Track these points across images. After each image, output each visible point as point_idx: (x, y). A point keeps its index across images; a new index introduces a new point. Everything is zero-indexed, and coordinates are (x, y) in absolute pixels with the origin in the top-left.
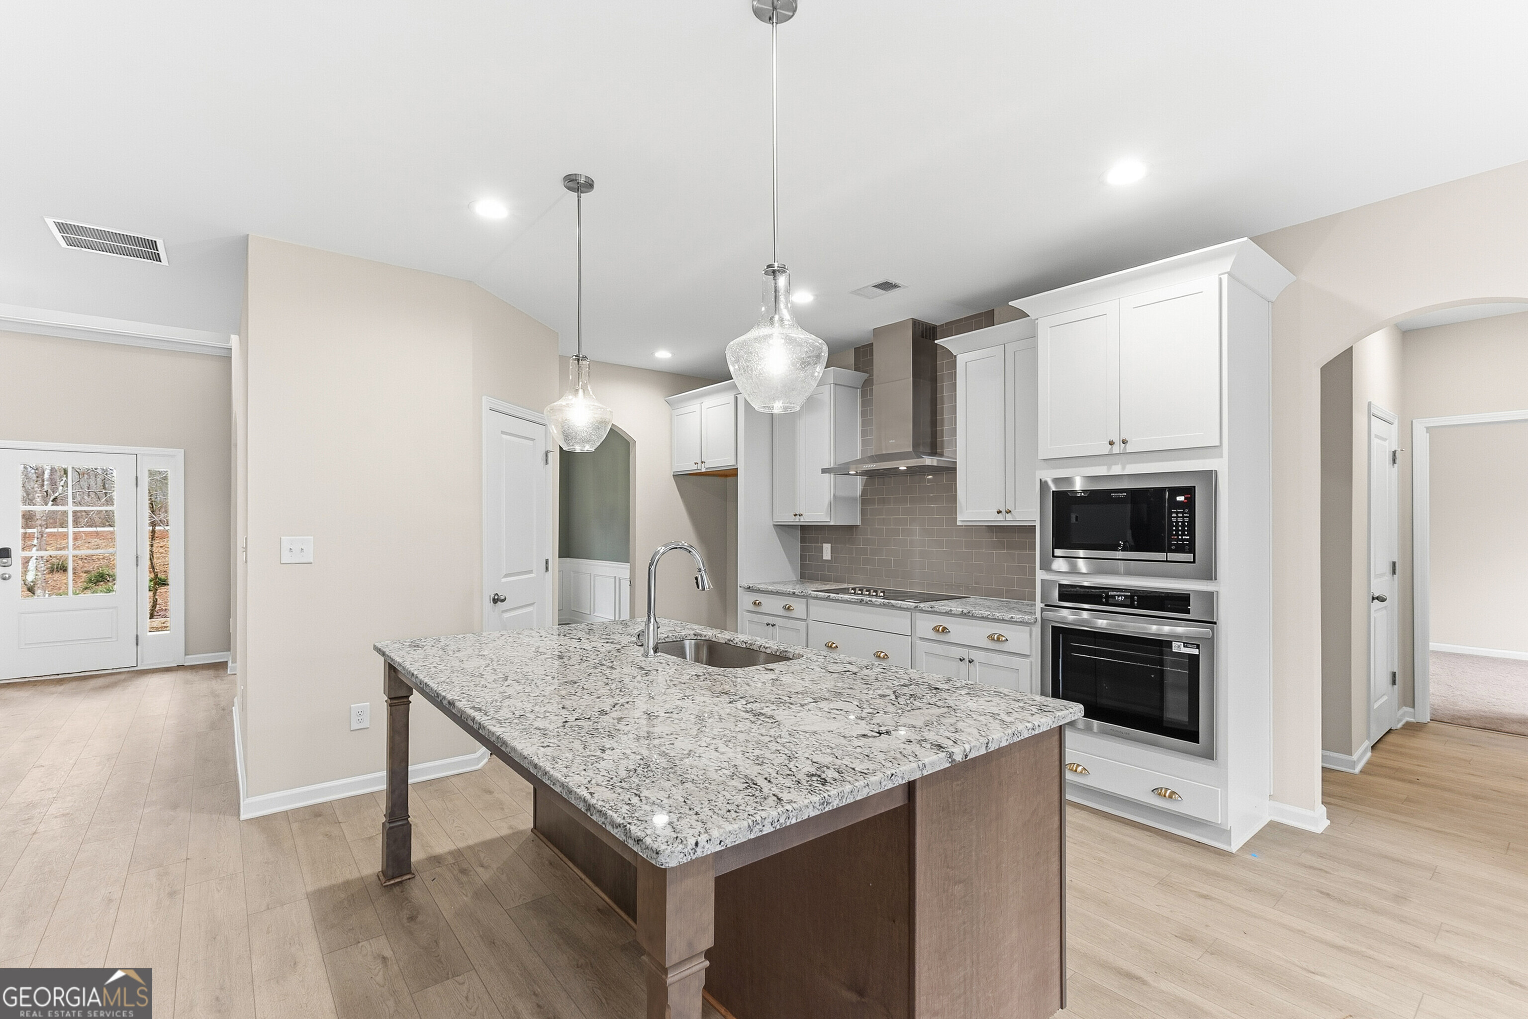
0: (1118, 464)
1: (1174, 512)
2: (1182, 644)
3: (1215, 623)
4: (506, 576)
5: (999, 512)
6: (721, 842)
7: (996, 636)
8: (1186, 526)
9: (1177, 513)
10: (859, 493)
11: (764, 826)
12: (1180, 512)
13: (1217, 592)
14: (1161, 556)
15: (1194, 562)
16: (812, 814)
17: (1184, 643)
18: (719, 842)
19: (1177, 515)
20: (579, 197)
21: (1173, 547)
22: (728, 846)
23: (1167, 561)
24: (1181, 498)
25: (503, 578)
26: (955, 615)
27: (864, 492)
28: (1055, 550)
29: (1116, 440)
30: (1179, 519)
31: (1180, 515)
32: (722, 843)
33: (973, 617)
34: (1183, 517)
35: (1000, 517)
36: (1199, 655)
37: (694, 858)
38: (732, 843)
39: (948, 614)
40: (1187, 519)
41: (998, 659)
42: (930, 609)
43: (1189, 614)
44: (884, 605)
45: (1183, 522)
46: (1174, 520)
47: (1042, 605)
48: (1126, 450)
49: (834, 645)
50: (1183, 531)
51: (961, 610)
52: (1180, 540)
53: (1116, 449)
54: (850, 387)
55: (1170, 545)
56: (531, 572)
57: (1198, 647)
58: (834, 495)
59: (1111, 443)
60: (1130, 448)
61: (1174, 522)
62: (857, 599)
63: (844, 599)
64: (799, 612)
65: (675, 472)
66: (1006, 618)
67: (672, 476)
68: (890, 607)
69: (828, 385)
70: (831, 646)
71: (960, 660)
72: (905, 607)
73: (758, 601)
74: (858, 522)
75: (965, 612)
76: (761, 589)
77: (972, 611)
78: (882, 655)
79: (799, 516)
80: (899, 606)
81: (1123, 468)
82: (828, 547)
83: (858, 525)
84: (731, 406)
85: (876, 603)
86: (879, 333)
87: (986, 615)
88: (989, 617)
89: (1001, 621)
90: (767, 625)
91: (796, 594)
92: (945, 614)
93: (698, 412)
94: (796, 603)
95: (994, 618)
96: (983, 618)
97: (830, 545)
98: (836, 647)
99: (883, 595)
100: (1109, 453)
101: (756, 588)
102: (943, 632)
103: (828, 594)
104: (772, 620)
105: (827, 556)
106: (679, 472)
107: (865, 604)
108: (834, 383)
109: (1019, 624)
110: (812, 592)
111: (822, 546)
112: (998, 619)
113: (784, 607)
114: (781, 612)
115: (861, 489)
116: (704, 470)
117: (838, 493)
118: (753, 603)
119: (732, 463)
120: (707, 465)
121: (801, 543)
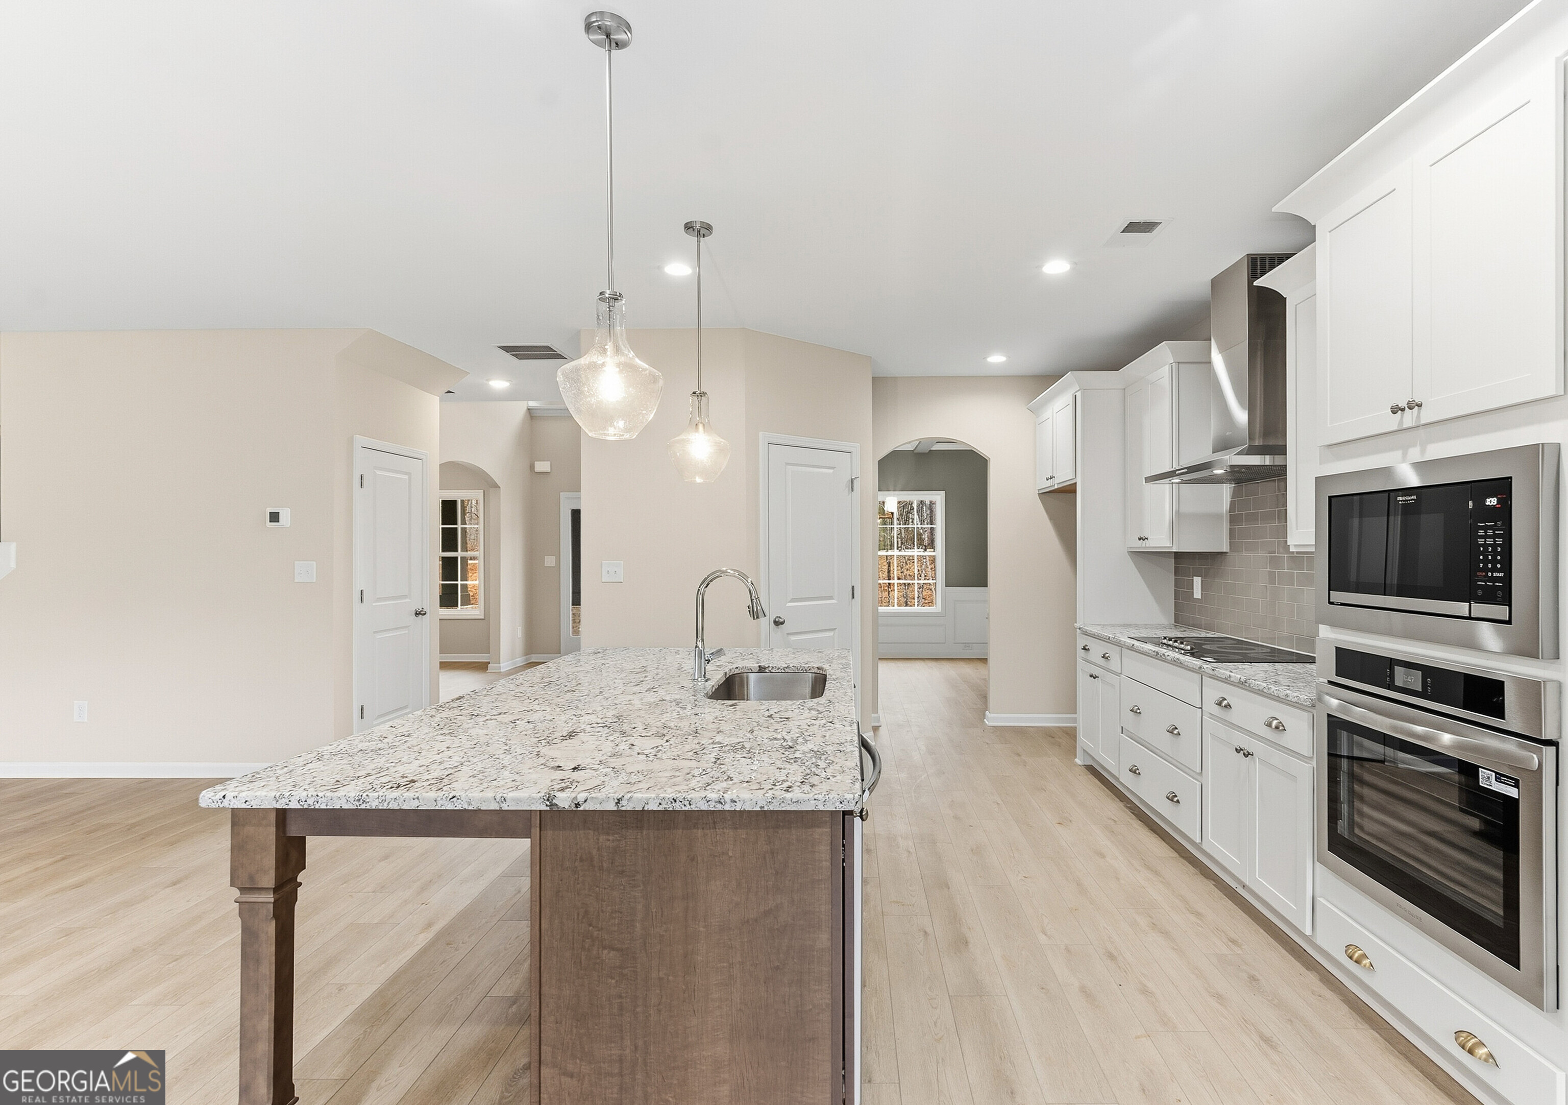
1: (1483, 526)
2: (1494, 774)
4: (793, 600)
6: (246, 801)
7: (1277, 722)
8: (1499, 553)
9: (1486, 527)
10: (1226, 507)
11: (290, 801)
12: (1490, 527)
13: (1546, 680)
14: (1462, 608)
15: (1510, 621)
16: (345, 807)
17: (1497, 773)
18: (245, 801)
19: (1486, 531)
20: (699, 242)
21: (1480, 592)
22: (253, 807)
23: (1470, 618)
24: (1493, 500)
25: (789, 602)
26: (1232, 684)
28: (1331, 592)
30: (1488, 541)
31: (1490, 532)
32: (247, 803)
33: (1251, 689)
34: (1496, 535)
36: (1518, 799)
37: (221, 806)
38: (257, 805)
40: (1500, 539)
41: (1277, 757)
42: (1211, 672)
43: (1504, 719)
45: (1495, 545)
46: (1481, 541)
48: (1420, 421)
49: (1138, 711)
50: (1494, 561)
51: (1239, 676)
52: (1490, 579)
55: (1475, 587)
56: (831, 598)
57: (1517, 783)
58: (1178, 512)
61: (1482, 544)
62: (1154, 651)
63: (1144, 650)
64: (1115, 664)
65: (1039, 490)
66: (1281, 695)
67: (1038, 495)
68: (1180, 665)
69: (1168, 365)
70: (1136, 711)
71: (1236, 749)
72: (1191, 666)
73: (1087, 646)
74: (1225, 548)
75: (1243, 679)
76: (1088, 632)
77: (1249, 679)
78: (1176, 732)
79: (1144, 540)
80: (1186, 665)
81: (1423, 451)
82: (1197, 581)
83: (1225, 551)
84: (1070, 409)
85: (1169, 658)
86: (1216, 283)
87: (1262, 688)
88: (1265, 691)
89: (1277, 699)
90: (1091, 676)
91: (1110, 639)
92: (1226, 681)
93: (1051, 418)
94: (1113, 652)
95: (1270, 694)
96: (1260, 692)
97: (1200, 578)
98: (1140, 713)
99: (1189, 649)
100: (1400, 428)
101: (1084, 630)
102: (1225, 706)
103: (1133, 643)
104: (1096, 671)
105: (1197, 594)
106: (1040, 489)
107: (1161, 658)
108: (1175, 362)
109: (1296, 705)
110: (1125, 639)
111: (1193, 580)
112: (1274, 695)
113: (1104, 655)
114: (1102, 662)
115: (1229, 500)
116: (1056, 487)
117: (1185, 509)
118: (1084, 649)
119: (1071, 476)
120: (1057, 480)
121: (1175, 576)
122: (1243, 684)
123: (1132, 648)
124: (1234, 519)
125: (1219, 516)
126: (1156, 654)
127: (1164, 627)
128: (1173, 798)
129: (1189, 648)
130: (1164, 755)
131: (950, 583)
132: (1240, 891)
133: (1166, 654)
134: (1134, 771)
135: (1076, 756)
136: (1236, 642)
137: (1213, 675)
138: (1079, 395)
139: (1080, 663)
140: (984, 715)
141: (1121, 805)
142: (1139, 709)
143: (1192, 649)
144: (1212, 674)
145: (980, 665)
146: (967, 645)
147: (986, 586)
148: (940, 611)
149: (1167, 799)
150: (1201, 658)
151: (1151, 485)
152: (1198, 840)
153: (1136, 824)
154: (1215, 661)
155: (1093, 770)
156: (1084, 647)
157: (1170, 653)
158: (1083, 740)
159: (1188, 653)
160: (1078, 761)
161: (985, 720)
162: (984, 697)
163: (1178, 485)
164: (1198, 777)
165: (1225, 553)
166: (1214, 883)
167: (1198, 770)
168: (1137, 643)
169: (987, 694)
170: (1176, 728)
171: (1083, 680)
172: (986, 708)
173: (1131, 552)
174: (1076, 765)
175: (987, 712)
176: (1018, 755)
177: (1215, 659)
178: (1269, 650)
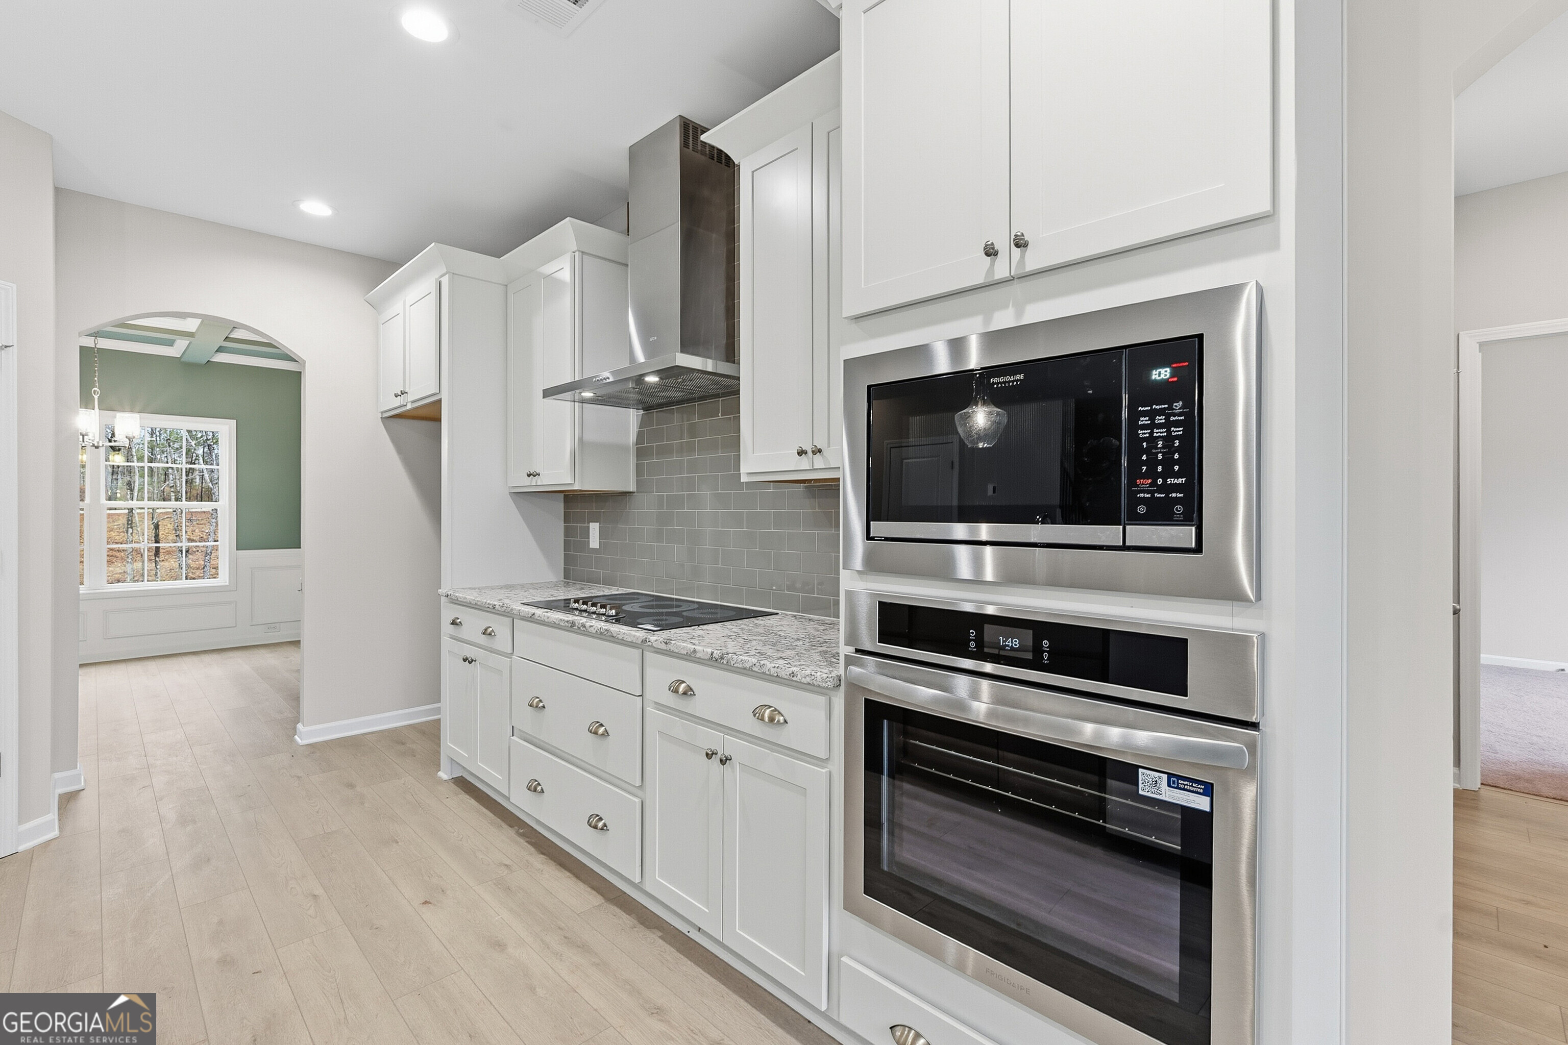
0: (1007, 307)
1: (1144, 414)
2: (1165, 777)
3: (1254, 726)
5: (801, 453)
7: (768, 711)
8: (1177, 450)
9: (1152, 414)
10: (632, 438)
12: (1161, 412)
13: (1262, 635)
14: (1109, 534)
15: (1198, 549)
17: (1170, 775)
19: (1152, 419)
21: (1142, 509)
23: (1124, 548)
24: (1162, 374)
26: (700, 661)
27: (640, 436)
28: (872, 524)
29: (1002, 244)
30: (1157, 433)
31: (1161, 419)
33: (729, 668)
34: (1168, 425)
35: (804, 463)
36: (1211, 814)
39: (691, 657)
40: (1177, 431)
41: (772, 762)
42: (663, 646)
43: (1186, 696)
44: (602, 635)
45: (1169, 439)
46: (1143, 434)
47: (850, 650)
48: (1024, 266)
49: (541, 704)
50: (1168, 462)
51: (709, 650)
52: (1160, 489)
53: (1001, 270)
54: (610, 260)
55: (1134, 501)
57: (1208, 790)
58: (581, 440)
59: (991, 252)
60: (1034, 260)
61: (1144, 439)
62: (567, 622)
63: (550, 620)
64: (502, 640)
65: (382, 413)
66: (783, 674)
67: (380, 419)
68: (612, 639)
69: (570, 253)
70: (537, 706)
71: (707, 754)
72: (630, 640)
73: (458, 619)
74: (632, 488)
75: (717, 654)
76: (459, 599)
77: (728, 654)
78: (601, 730)
79: (534, 476)
80: (621, 638)
81: (1019, 313)
82: (594, 528)
83: (631, 490)
84: (433, 297)
85: (592, 629)
86: (635, 152)
87: (751, 664)
88: (755, 669)
89: (776, 679)
90: (465, 660)
91: (496, 609)
92: (689, 658)
93: (401, 315)
94: (501, 627)
95: (764, 673)
96: (746, 671)
97: (597, 524)
98: (544, 707)
99: (614, 614)
100: (990, 280)
101: (453, 598)
102: (685, 693)
103: (533, 612)
104: (471, 652)
105: (594, 542)
106: (386, 412)
107: (578, 631)
108: (579, 251)
109: (811, 687)
110: (517, 607)
111: (589, 526)
112: (770, 675)
113: (486, 630)
114: (482, 640)
115: (636, 430)
116: (409, 407)
117: (589, 437)
118: (454, 623)
119: (435, 390)
120: (411, 397)
121: (564, 523)
122: (716, 661)
123: (531, 619)
124: (641, 452)
125: (624, 448)
126: (570, 625)
127: (555, 586)
128: (596, 823)
129: (613, 612)
130: (583, 763)
131: (243, 543)
132: (694, 935)
133: (588, 624)
134: (534, 788)
135: (439, 765)
136: (652, 598)
137: (666, 650)
138: (445, 281)
139: (446, 641)
140: (295, 729)
141: (511, 832)
142: (541, 701)
143: (617, 614)
144: (665, 648)
145: (290, 652)
146: (272, 626)
147: (298, 546)
148: (227, 584)
149: (589, 827)
150: (638, 626)
151: (549, 401)
152: (637, 880)
153: (538, 861)
154: (659, 629)
155: (464, 785)
156: (453, 621)
157: (593, 622)
158: (449, 745)
159: (613, 619)
160: (443, 775)
161: (296, 737)
162: (295, 698)
163: (581, 404)
164: (639, 793)
165: (631, 492)
166: (660, 934)
167: (638, 783)
168: (539, 612)
169: (299, 693)
170: (602, 725)
171: (450, 666)
172: (297, 720)
173: (514, 493)
174: (441, 782)
175: (300, 726)
176: (351, 786)
177: (656, 626)
178: (696, 606)
